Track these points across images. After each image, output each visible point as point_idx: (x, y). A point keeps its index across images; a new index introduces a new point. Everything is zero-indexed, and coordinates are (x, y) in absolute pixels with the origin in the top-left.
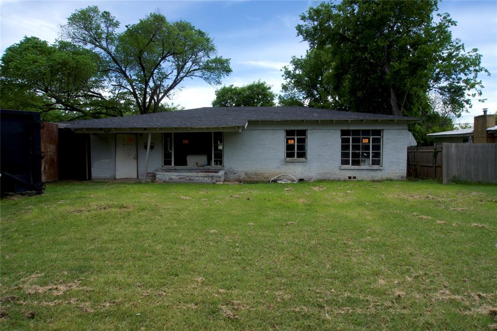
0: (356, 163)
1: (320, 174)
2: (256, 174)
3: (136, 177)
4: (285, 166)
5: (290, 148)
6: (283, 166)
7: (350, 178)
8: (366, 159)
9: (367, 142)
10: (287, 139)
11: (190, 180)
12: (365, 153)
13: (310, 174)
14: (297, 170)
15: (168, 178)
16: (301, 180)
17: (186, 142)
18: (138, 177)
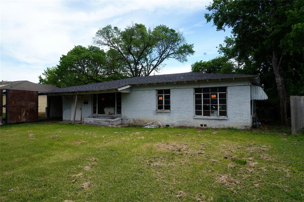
0: (207, 114)
1: (179, 121)
2: (139, 120)
3: (80, 120)
4: (156, 115)
5: (160, 102)
6: (155, 116)
7: (202, 125)
8: (215, 111)
9: (215, 97)
10: (158, 96)
11: (99, 123)
12: (214, 106)
13: (173, 122)
14: (164, 119)
15: (89, 121)
16: (167, 126)
17: (103, 99)
18: (81, 120)
